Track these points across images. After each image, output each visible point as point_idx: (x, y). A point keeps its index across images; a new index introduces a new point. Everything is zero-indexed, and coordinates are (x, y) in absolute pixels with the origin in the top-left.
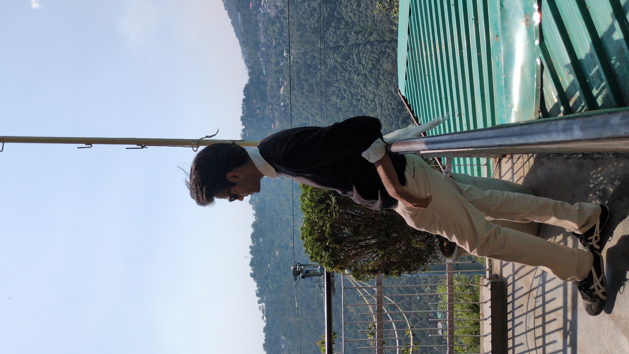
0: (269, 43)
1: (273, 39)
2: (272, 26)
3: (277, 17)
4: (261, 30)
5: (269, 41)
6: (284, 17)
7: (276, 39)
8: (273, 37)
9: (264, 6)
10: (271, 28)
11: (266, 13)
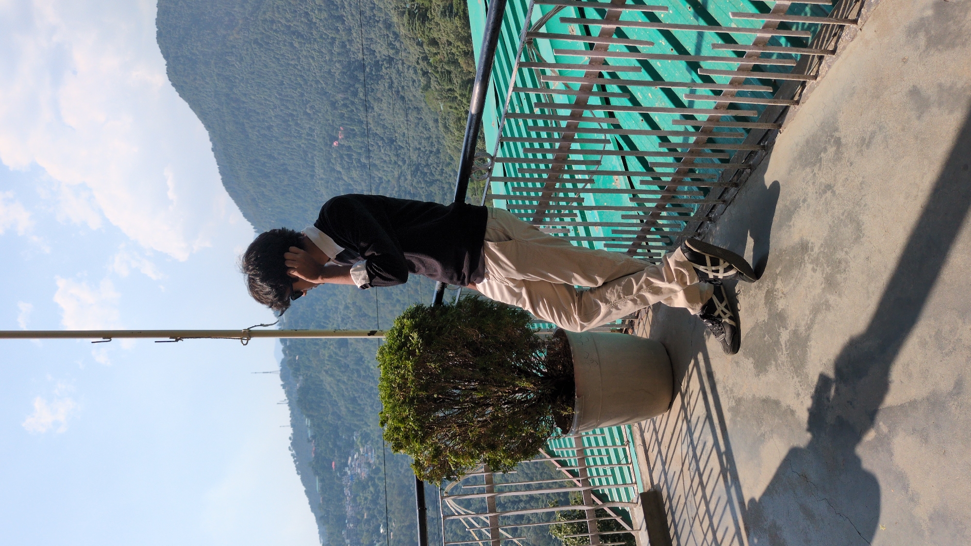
0: (359, 517)
1: (364, 510)
2: (363, 491)
3: (371, 478)
4: (348, 498)
5: (359, 513)
6: (379, 479)
7: (368, 509)
8: (365, 506)
9: (352, 466)
10: (361, 494)
11: (355, 474)
